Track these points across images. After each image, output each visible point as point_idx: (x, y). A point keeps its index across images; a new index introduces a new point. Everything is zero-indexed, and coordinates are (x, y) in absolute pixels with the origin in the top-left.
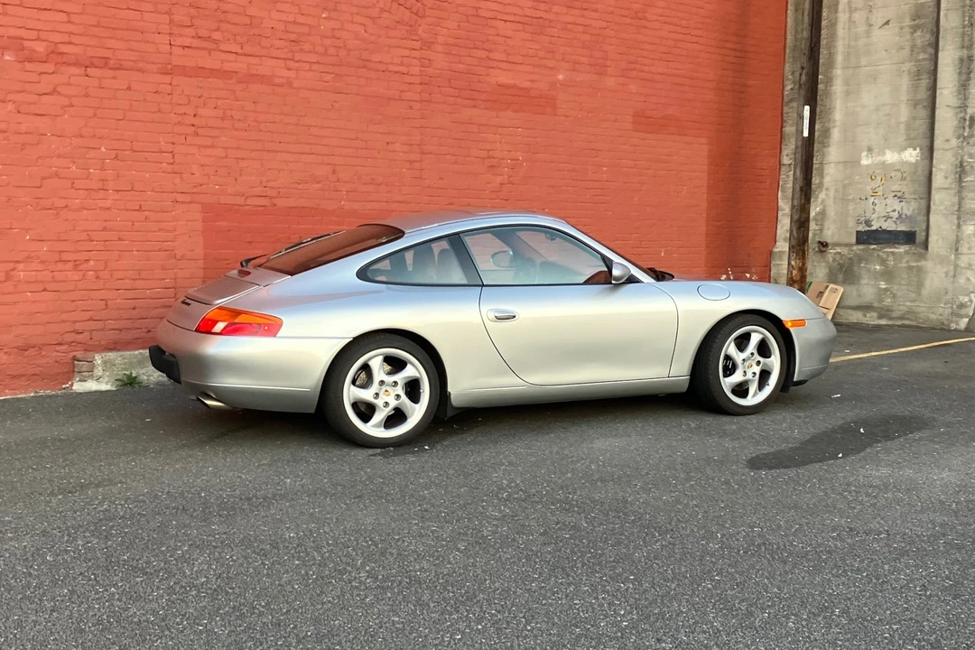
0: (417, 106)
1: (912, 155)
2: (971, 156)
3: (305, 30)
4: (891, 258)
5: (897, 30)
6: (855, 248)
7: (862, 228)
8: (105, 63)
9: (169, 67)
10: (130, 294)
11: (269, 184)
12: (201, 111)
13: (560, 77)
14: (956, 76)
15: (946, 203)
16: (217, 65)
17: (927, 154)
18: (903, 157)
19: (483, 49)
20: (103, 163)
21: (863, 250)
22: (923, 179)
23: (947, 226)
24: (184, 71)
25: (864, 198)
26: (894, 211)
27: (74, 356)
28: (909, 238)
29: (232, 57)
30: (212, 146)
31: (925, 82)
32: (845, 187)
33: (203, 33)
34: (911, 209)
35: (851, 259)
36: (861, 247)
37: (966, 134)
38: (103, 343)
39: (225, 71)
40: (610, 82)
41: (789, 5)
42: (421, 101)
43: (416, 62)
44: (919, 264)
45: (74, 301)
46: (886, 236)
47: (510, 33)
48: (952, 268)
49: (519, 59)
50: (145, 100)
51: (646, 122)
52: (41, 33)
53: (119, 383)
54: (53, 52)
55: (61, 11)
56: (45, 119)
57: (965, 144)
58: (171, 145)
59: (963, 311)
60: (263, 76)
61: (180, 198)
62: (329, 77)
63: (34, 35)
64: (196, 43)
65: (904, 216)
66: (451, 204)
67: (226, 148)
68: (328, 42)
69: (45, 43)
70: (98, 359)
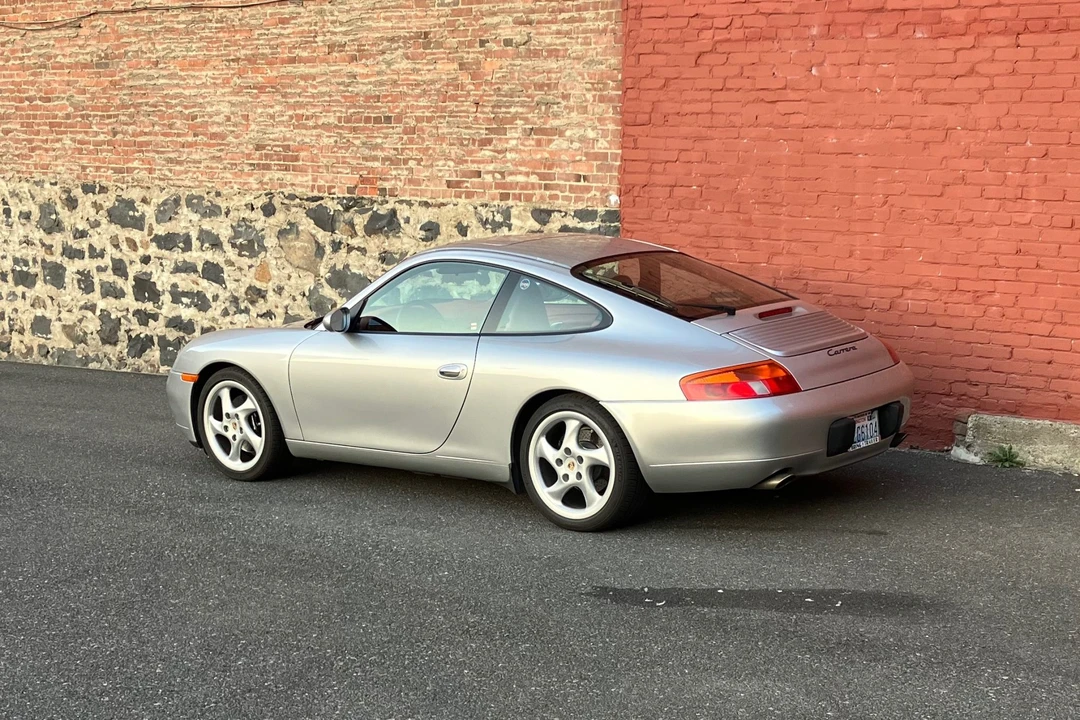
8: (1044, 25)
53: (991, 457)
54: (975, 20)
69: (968, 10)
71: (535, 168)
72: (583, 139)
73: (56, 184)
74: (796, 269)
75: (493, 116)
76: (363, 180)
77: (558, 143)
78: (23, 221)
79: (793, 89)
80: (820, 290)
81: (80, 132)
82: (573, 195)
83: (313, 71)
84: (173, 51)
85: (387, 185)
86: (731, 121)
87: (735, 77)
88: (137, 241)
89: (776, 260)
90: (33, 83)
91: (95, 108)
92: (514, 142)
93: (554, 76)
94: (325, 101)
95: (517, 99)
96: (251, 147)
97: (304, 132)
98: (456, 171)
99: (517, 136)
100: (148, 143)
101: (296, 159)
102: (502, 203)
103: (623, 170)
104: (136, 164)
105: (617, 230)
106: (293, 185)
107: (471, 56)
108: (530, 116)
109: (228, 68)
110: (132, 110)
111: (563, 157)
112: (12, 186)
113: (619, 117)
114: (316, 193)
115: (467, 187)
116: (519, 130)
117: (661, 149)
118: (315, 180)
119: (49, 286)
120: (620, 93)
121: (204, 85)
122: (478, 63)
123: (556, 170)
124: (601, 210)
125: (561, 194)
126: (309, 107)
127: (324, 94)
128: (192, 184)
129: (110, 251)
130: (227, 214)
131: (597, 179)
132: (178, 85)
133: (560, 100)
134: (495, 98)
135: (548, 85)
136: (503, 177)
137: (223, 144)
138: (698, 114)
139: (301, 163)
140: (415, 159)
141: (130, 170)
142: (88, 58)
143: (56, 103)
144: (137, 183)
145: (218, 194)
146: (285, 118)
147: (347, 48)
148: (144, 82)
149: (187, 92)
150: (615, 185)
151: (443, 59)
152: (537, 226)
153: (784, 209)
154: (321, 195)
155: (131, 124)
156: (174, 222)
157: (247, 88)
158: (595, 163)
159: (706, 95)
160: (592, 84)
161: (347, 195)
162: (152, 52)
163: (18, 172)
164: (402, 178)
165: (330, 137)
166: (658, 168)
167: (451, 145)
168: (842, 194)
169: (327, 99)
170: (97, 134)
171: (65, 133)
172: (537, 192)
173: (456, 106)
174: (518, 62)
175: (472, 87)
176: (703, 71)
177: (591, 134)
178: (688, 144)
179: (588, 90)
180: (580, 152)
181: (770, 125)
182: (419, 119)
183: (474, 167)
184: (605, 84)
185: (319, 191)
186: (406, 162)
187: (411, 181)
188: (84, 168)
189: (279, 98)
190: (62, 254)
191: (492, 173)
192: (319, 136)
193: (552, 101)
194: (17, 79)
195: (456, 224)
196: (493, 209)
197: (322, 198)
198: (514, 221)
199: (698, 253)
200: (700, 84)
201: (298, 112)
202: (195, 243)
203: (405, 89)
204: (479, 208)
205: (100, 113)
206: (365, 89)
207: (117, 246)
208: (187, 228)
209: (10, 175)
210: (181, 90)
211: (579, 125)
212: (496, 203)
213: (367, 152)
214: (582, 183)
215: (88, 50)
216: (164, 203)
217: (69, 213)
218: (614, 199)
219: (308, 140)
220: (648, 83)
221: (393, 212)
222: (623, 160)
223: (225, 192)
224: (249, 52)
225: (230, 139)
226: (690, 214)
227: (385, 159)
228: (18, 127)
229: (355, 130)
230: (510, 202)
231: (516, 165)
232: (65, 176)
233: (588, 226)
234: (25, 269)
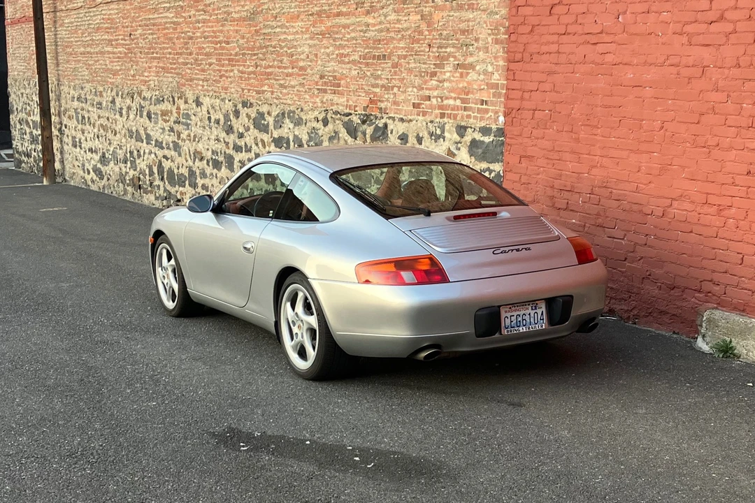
71: (459, 94)
72: (485, 72)
73: (230, 101)
74: (605, 180)
75: (438, 54)
76: (371, 101)
77: (472, 76)
78: (216, 125)
79: (607, 33)
80: (620, 198)
81: (241, 65)
82: (479, 115)
83: (348, 22)
84: (283, 8)
85: (382, 105)
86: (569, 59)
87: (572, 24)
88: (266, 141)
89: (594, 171)
90: (221, 31)
91: (248, 49)
92: (448, 74)
93: (471, 24)
94: (354, 44)
95: (451, 42)
96: (318, 76)
97: (343, 66)
98: (418, 96)
99: (449, 69)
100: (270, 74)
101: (339, 85)
102: (441, 121)
103: (507, 97)
104: (266, 88)
105: (503, 143)
106: (337, 104)
107: (428, 9)
108: (457, 54)
109: (309, 20)
110: (264, 50)
111: (475, 87)
112: (213, 100)
113: (506, 55)
114: (348, 111)
115: (423, 108)
116: (452, 65)
117: (528, 81)
118: (348, 101)
119: (228, 170)
120: (507, 36)
121: (297, 33)
122: (431, 14)
123: (470, 96)
124: (494, 127)
125: (472, 115)
126: (346, 48)
127: (353, 38)
128: (290, 103)
129: (254, 147)
130: (306, 124)
131: (493, 104)
132: (285, 33)
133: (473, 42)
134: (438, 41)
135: (468, 31)
136: (442, 101)
137: (305, 75)
138: (550, 53)
139: (341, 88)
140: (397, 87)
141: (263, 92)
142: (245, 13)
143: (232, 45)
144: (266, 102)
145: (302, 110)
146: (335, 56)
147: (365, 5)
148: (270, 30)
149: (289, 38)
150: (502, 109)
151: (413, 12)
152: (458, 138)
153: (599, 130)
154: (350, 111)
155: (264, 60)
156: (282, 128)
157: (317, 34)
158: (491, 91)
159: (555, 38)
160: (492, 30)
161: (364, 113)
162: (274, 10)
163: (215, 92)
164: (391, 100)
165: (355, 70)
166: (526, 95)
167: (416, 76)
168: (634, 119)
169: (354, 42)
170: (249, 66)
171: (234, 65)
172: (460, 112)
173: (419, 47)
174: (451, 14)
175: (427, 33)
176: (554, 18)
177: (490, 69)
178: (543, 77)
179: (489, 35)
180: (483, 83)
181: (593, 62)
182: (399, 57)
183: (427, 93)
184: (498, 30)
185: (350, 109)
186: (392, 88)
187: (395, 103)
188: (243, 90)
189: (331, 41)
190: (233, 148)
191: (437, 97)
192: (350, 69)
193: (469, 43)
194: (215, 29)
195: (415, 134)
196: (436, 125)
197: (351, 114)
198: (446, 134)
199: (548, 164)
200: (553, 29)
201: (341, 51)
202: (292, 144)
203: (392, 34)
204: (429, 124)
205: (250, 52)
206: (373, 34)
207: (257, 144)
208: (288, 133)
209: (211, 94)
210: (286, 36)
211: (483, 61)
212: (438, 120)
213: (373, 81)
214: (484, 106)
215: (246, 8)
216: (278, 116)
217: (236, 121)
218: (502, 119)
219: (345, 72)
220: (522, 29)
221: (386, 125)
222: (508, 89)
223: (305, 109)
224: (318, 9)
225: (309, 71)
226: (544, 132)
227: (383, 86)
228: (214, 61)
229: (367, 64)
230: (446, 120)
231: (449, 92)
232: (235, 95)
233: (487, 139)
234: (217, 157)
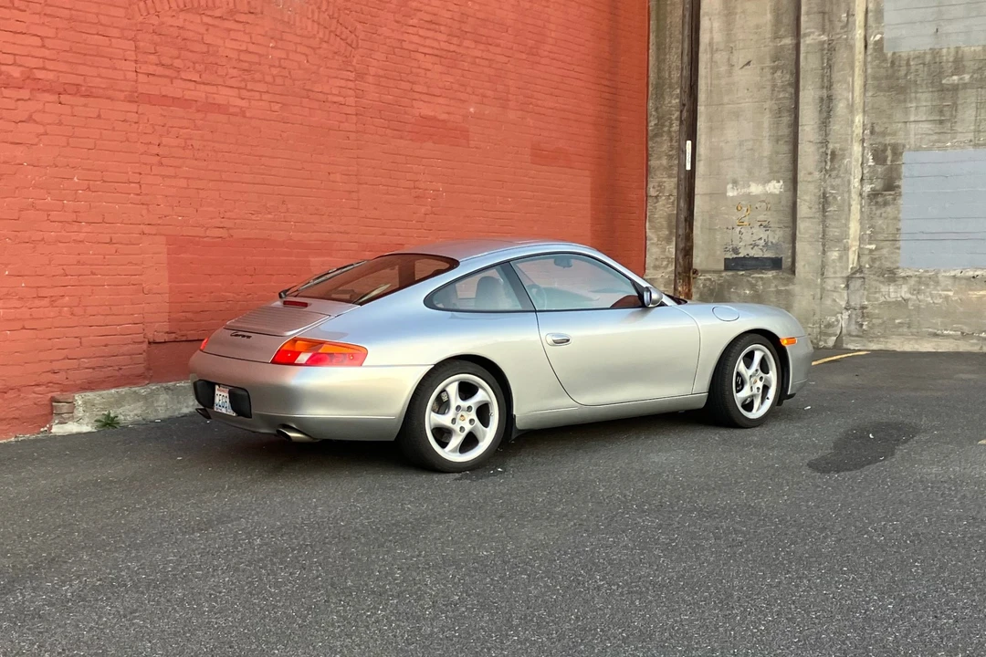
0: (352, 136)
1: (775, 187)
2: (833, 187)
3: (255, 59)
4: (760, 283)
5: (758, 71)
6: (724, 274)
7: (730, 255)
8: (76, 90)
9: (136, 94)
10: (103, 330)
11: (228, 214)
12: (165, 141)
13: (472, 110)
14: (817, 114)
15: (811, 231)
16: (178, 94)
17: (790, 185)
18: (767, 189)
19: (409, 81)
20: (76, 193)
21: (733, 275)
22: (788, 210)
23: (812, 253)
24: (149, 99)
25: (730, 227)
26: (761, 239)
27: (52, 397)
28: (776, 264)
29: (192, 85)
30: (175, 177)
31: (786, 119)
32: (711, 217)
33: (166, 61)
34: (777, 237)
35: (720, 284)
36: (730, 273)
37: (828, 168)
38: (78, 382)
39: (186, 100)
40: (512, 115)
41: (651, 44)
42: (357, 132)
43: (351, 92)
44: (787, 288)
45: (50, 339)
46: (754, 262)
47: (429, 66)
48: (818, 290)
49: (437, 92)
50: (113, 129)
51: (542, 156)
52: (17, 57)
53: (99, 424)
54: (28, 78)
55: (34, 35)
56: (21, 148)
57: (827, 176)
58: (138, 175)
59: (830, 331)
60: (219, 105)
61: (147, 229)
62: (276, 107)
63: (10, 59)
64: (159, 70)
65: (770, 244)
66: (384, 234)
67: (188, 178)
68: (275, 71)
69: (21, 69)
70: (79, 399)
